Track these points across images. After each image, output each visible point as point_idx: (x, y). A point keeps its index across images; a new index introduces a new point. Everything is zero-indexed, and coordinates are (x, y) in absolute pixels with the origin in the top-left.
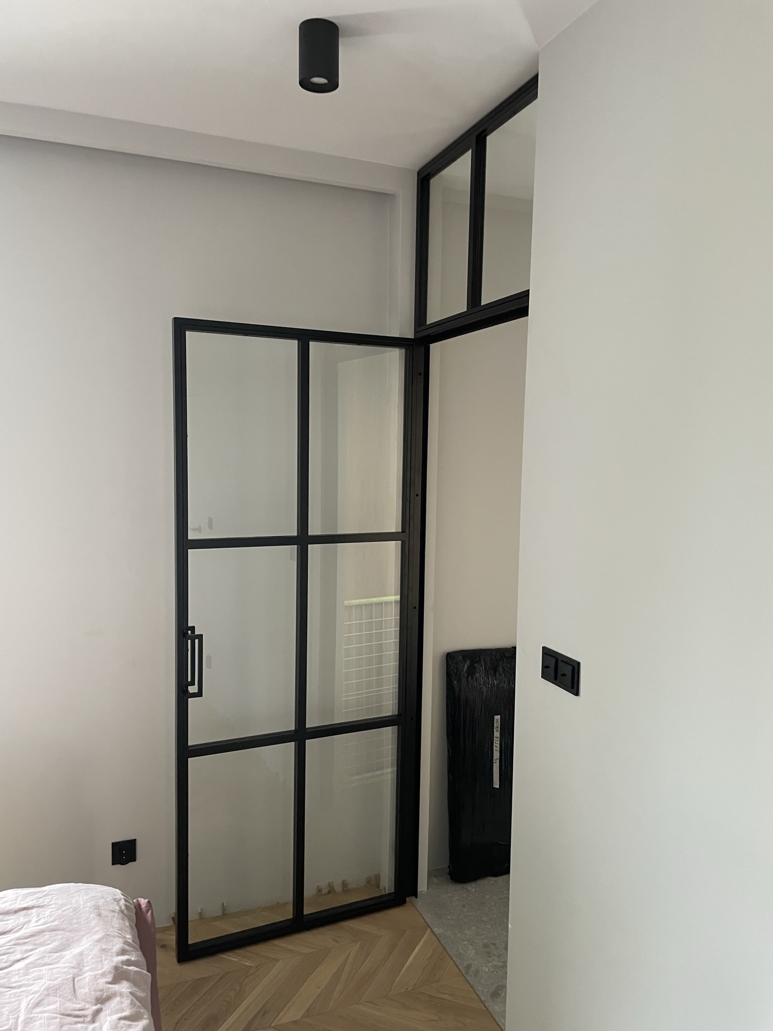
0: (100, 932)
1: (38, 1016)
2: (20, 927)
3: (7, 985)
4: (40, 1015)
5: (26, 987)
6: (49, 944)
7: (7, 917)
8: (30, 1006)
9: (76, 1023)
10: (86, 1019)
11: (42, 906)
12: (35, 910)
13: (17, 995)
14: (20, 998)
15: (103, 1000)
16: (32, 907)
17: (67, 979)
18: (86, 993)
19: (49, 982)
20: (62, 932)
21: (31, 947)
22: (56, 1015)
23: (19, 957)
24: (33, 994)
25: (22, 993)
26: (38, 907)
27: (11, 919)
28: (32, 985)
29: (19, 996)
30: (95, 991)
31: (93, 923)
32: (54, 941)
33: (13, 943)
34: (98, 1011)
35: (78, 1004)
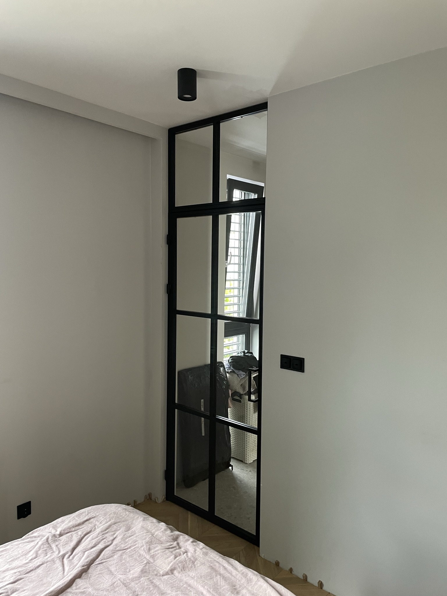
0: (140, 517)
1: (155, 553)
2: (94, 528)
3: (122, 549)
4: (157, 553)
5: (133, 546)
6: (119, 530)
7: (81, 527)
8: (146, 551)
9: (175, 550)
10: (176, 548)
11: (95, 517)
12: (92, 520)
13: (133, 550)
14: (136, 551)
15: (176, 539)
16: (90, 519)
17: (151, 537)
18: (166, 539)
19: (143, 541)
20: (120, 523)
21: (113, 533)
22: (164, 550)
23: (112, 538)
24: (141, 547)
25: (135, 549)
26: (93, 518)
27: (85, 527)
28: (136, 544)
29: (135, 550)
30: (169, 536)
31: (131, 515)
32: (120, 528)
33: (101, 534)
34: (178, 544)
35: (167, 544)
